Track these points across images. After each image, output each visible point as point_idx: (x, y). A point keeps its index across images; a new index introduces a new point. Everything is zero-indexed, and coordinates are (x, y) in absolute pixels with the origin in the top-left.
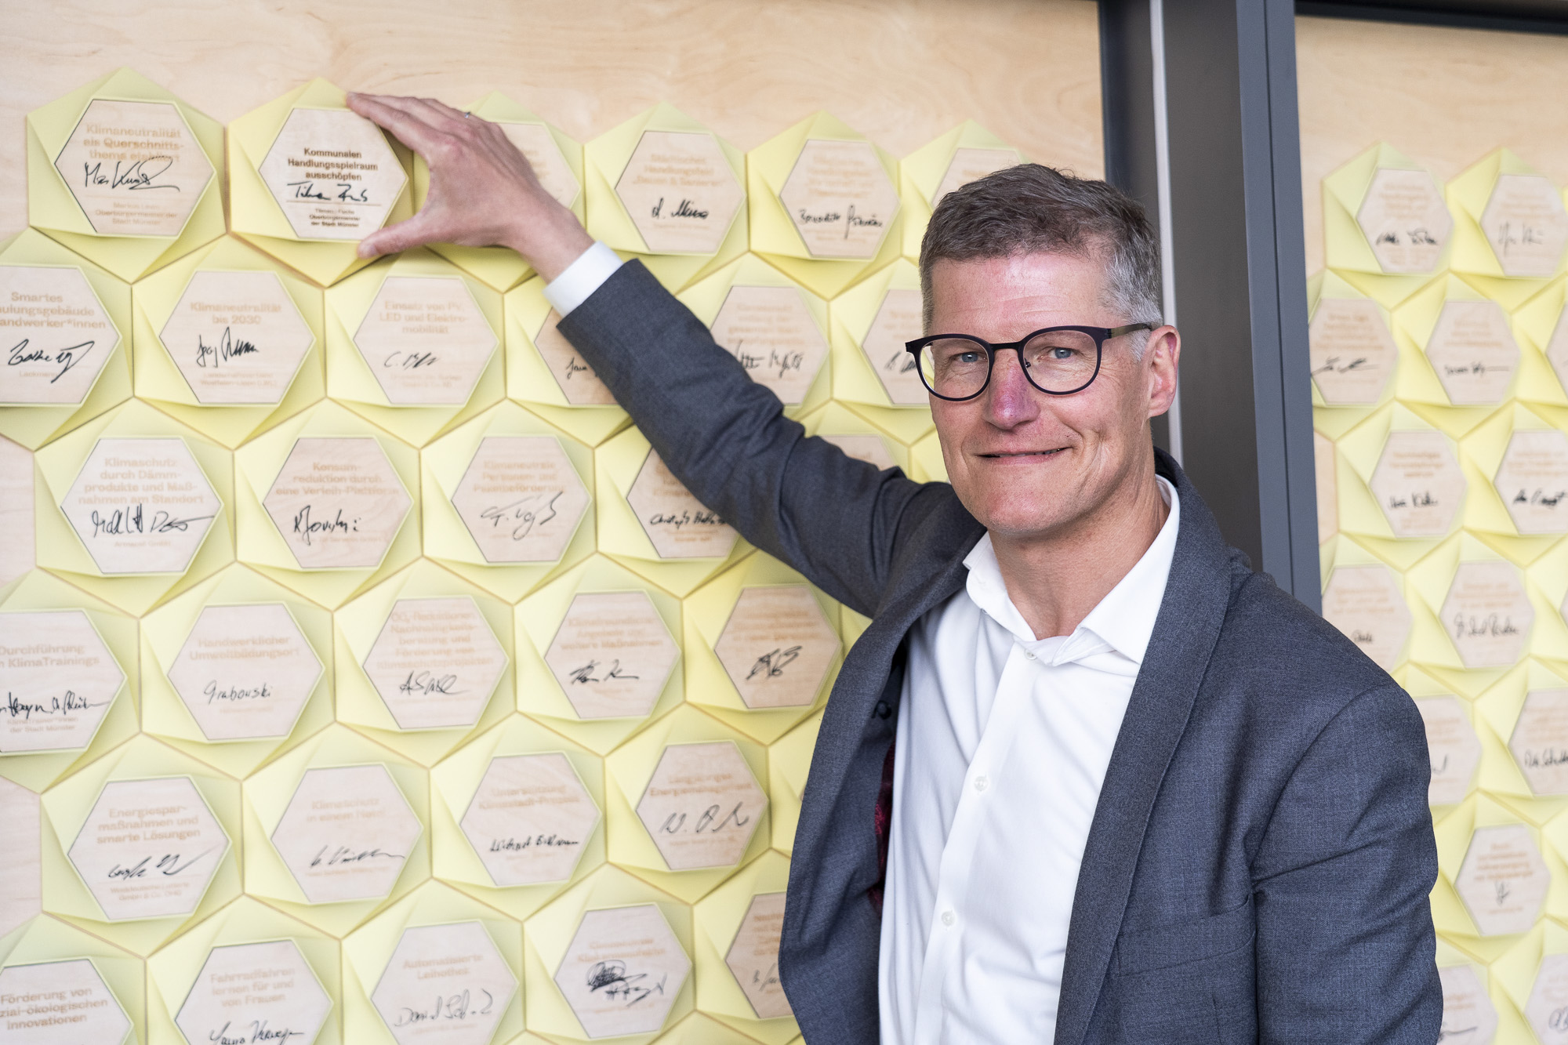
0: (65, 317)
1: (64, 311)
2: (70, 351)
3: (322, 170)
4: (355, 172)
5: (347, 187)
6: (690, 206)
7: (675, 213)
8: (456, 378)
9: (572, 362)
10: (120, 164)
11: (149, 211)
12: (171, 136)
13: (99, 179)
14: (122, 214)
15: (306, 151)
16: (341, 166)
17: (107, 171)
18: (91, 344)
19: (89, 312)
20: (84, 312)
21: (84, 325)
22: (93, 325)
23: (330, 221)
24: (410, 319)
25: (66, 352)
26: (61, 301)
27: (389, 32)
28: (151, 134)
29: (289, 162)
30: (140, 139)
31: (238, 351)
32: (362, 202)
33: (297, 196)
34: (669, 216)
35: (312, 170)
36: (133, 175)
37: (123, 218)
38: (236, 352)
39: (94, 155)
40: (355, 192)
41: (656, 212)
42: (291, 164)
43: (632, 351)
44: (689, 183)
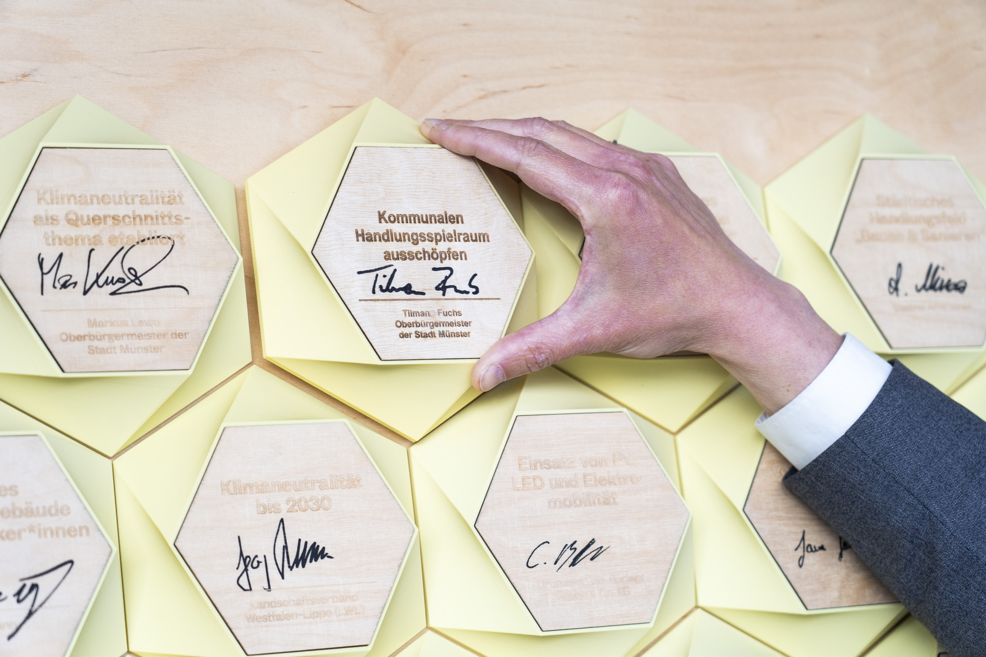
0: (25, 522)
1: (21, 511)
2: (35, 581)
3: (407, 247)
4: (457, 246)
5: (448, 272)
6: (940, 273)
7: (920, 286)
8: (635, 579)
9: (803, 539)
10: (93, 252)
11: (145, 329)
12: (169, 203)
13: (62, 281)
14: (101, 337)
15: (381, 216)
16: (436, 238)
17: (74, 267)
18: (69, 565)
19: (63, 511)
20: (53, 511)
21: (54, 533)
22: (70, 532)
23: (427, 330)
24: (558, 484)
25: (29, 583)
26: (17, 493)
27: (465, 25)
28: (137, 200)
29: (357, 235)
30: (122, 210)
31: (301, 561)
32: (471, 295)
33: (374, 292)
34: (912, 291)
35: (394, 247)
36: (115, 271)
37: (104, 344)
38: (297, 562)
39: (50, 241)
40: (460, 280)
41: (894, 286)
42: (360, 238)
43: (935, 508)
44: (934, 238)
